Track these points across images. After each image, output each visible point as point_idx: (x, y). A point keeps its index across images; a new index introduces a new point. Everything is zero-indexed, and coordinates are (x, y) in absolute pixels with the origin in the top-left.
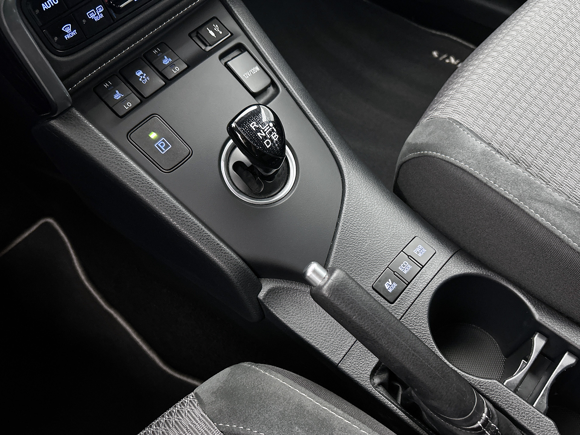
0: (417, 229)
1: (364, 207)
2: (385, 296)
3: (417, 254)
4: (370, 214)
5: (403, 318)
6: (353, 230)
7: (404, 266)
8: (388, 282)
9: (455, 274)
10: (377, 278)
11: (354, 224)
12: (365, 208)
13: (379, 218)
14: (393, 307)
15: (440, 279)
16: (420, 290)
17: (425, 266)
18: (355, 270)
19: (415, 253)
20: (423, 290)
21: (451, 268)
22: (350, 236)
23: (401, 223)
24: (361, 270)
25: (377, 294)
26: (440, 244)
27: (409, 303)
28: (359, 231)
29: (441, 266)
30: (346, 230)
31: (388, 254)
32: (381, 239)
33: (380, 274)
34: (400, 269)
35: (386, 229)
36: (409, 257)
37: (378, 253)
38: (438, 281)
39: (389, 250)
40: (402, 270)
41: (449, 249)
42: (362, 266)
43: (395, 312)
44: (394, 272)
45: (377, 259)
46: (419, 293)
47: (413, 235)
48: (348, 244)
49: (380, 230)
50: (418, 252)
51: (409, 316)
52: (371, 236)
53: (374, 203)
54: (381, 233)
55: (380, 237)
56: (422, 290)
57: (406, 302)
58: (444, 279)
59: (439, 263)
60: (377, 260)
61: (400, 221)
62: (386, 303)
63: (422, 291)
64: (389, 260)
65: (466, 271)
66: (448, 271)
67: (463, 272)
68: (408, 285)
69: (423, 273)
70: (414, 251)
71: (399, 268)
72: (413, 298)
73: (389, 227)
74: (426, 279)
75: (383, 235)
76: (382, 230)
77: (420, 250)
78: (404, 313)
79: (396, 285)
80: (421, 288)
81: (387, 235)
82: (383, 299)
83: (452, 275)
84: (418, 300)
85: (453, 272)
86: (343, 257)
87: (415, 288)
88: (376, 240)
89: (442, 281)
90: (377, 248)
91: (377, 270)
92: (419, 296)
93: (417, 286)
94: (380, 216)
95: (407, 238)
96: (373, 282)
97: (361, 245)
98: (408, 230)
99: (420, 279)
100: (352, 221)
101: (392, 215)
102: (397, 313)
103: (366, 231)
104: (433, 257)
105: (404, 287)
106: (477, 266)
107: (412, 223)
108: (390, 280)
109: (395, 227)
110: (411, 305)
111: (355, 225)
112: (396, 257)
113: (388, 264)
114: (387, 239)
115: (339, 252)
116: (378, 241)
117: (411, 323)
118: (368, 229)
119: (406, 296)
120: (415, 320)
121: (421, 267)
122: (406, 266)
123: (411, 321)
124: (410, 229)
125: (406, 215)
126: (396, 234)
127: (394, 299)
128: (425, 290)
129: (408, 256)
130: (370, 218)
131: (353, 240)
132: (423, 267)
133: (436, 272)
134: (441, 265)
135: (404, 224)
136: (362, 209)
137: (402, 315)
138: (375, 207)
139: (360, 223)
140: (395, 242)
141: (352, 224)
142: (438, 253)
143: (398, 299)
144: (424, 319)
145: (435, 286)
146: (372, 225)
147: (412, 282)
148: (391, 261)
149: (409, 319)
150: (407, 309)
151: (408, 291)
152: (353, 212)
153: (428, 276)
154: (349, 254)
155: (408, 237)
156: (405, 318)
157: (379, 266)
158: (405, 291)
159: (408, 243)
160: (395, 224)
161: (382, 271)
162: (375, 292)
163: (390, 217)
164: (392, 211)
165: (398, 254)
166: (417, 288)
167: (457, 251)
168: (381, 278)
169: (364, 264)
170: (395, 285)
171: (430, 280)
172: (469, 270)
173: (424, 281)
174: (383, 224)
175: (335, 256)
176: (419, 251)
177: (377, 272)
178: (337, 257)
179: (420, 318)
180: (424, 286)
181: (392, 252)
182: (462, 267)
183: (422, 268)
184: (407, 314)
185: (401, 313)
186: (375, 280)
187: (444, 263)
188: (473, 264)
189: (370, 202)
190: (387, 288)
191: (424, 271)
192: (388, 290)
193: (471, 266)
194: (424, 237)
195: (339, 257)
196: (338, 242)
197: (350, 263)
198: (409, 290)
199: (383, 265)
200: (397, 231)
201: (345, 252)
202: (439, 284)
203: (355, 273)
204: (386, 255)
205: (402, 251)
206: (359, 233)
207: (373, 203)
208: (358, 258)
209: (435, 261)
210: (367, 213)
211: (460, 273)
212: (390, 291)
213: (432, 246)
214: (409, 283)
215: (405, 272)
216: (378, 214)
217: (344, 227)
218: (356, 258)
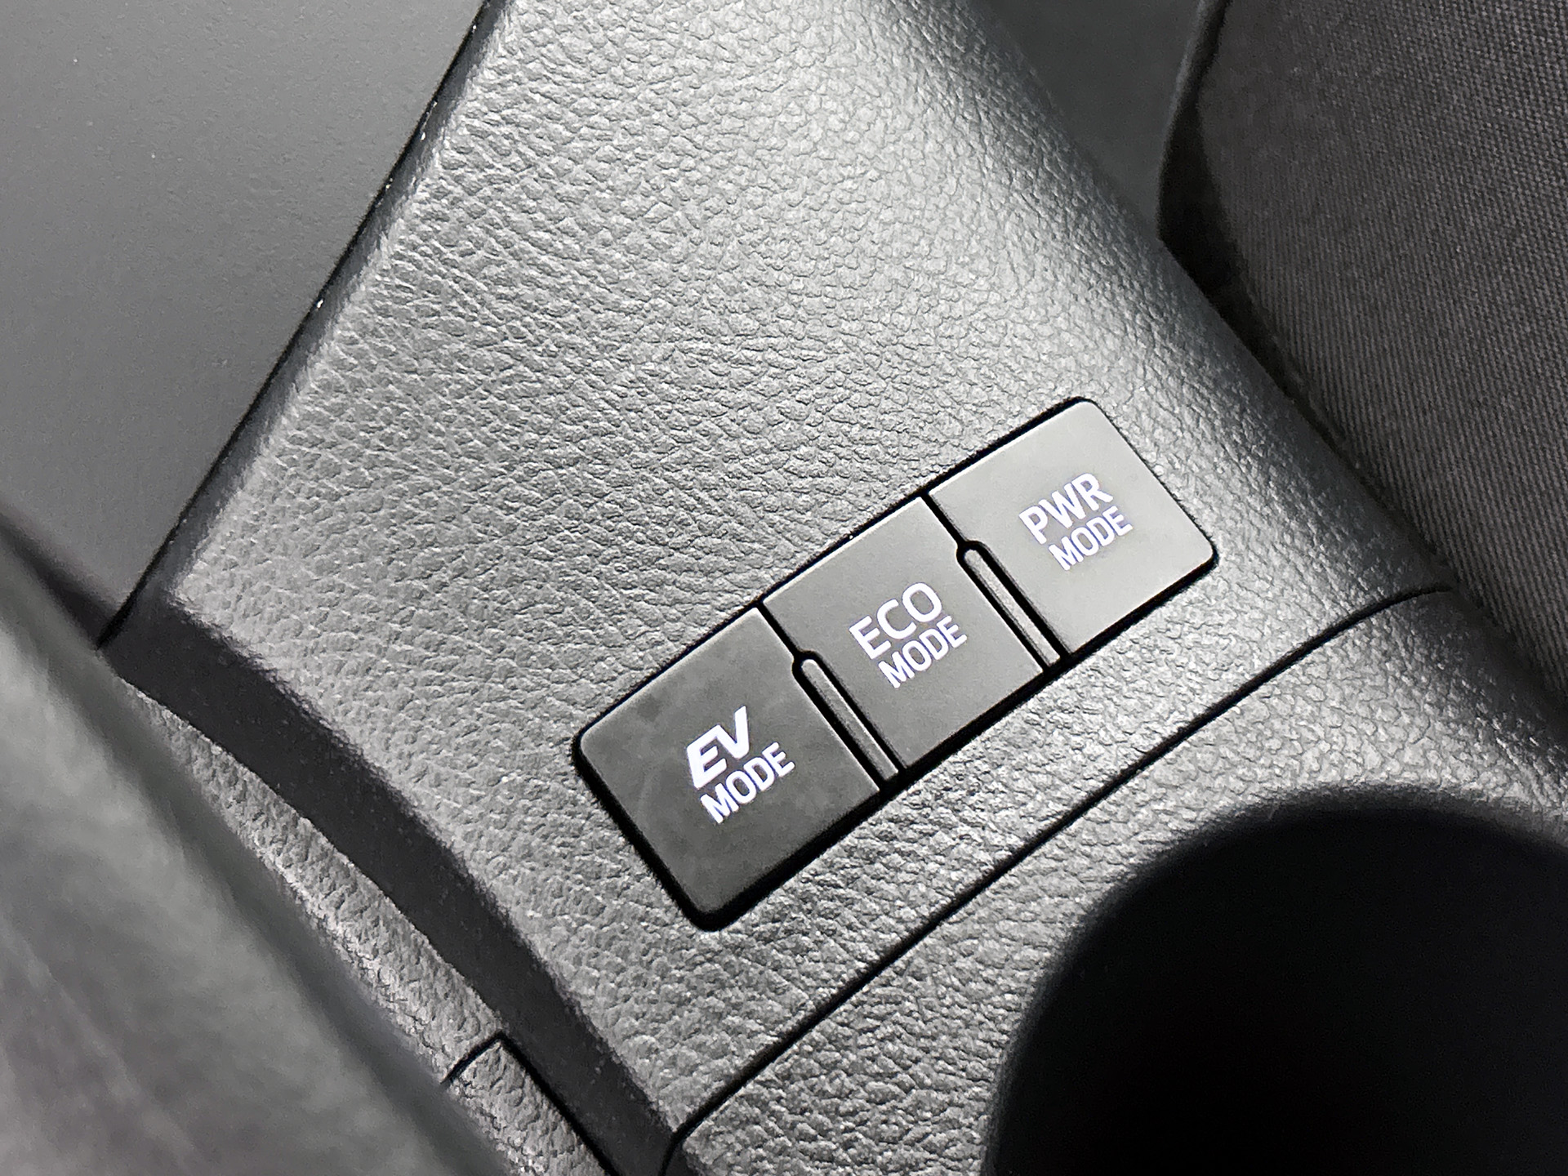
0: (1111, 343)
1: (693, 61)
2: (660, 849)
3: (1042, 539)
4: (727, 123)
5: (768, 1073)
6: (538, 226)
7: (898, 618)
8: (717, 732)
9: (1330, 776)
10: (640, 676)
11: (561, 174)
12: (702, 65)
13: (805, 182)
14: (712, 956)
15: (1189, 795)
16: (984, 856)
17: (1089, 662)
18: (461, 572)
19: (1035, 530)
20: (1018, 856)
21: (1314, 719)
22: (494, 270)
23: (982, 265)
24: (513, 582)
25: (601, 815)
26: (1268, 502)
27: (863, 947)
28: (593, 245)
29: (1229, 690)
30: (475, 215)
31: (799, 492)
32: (771, 356)
33: (676, 649)
34: (864, 641)
35: (840, 283)
36: (972, 556)
37: (708, 467)
38: (1170, 804)
39: (816, 466)
40: (873, 654)
41: (1334, 560)
42: (538, 548)
43: (712, 1000)
44: (800, 656)
45: (682, 514)
46: (973, 877)
47: (1059, 379)
48: (458, 334)
49: (783, 277)
50: (1054, 532)
51: (830, 1067)
52: (685, 311)
53: (796, 46)
54: (787, 309)
55: (761, 342)
56: (1003, 855)
57: (833, 933)
58: (1223, 803)
59: (1222, 657)
60: (682, 523)
61: (975, 247)
62: (658, 912)
63: (1002, 868)
64: (784, 547)
65: (1432, 775)
66: (1275, 744)
67: (1409, 777)
68: (889, 789)
69: (1059, 716)
70: (1025, 516)
71: (855, 630)
72: (908, 913)
73: (866, 268)
74: (1062, 767)
75: (799, 330)
76: (797, 286)
77: (1080, 513)
78: (789, 1026)
79: (782, 772)
80: (997, 839)
81: (828, 332)
82: (639, 867)
83: (1304, 781)
84: (949, 941)
85: (1320, 758)
86: (388, 440)
87: (948, 828)
88: (721, 358)
89: (1205, 815)
90: (708, 424)
91: (658, 612)
92: (963, 899)
93: (967, 813)
94: (812, 163)
95: (996, 393)
96: (589, 705)
97: (577, 371)
98: (1022, 329)
99: (1019, 758)
100: (546, 146)
101: (919, 181)
102: (734, 1020)
103: (657, 265)
104: (1180, 599)
105: (856, 799)
106: (1542, 753)
107: (1079, 288)
108: (741, 717)
109: (920, 281)
110: (875, 969)
111: (565, 188)
112: (856, 533)
113: (768, 578)
114: (818, 371)
115: (358, 385)
116: (736, 371)
117: (825, 1134)
118: (676, 250)
119: (851, 881)
120: (876, 1114)
121: (1053, 657)
122: (922, 627)
123: (835, 1114)
124: (1046, 330)
125: (1051, 212)
126: (910, 339)
127: (731, 892)
128: (1028, 864)
129: (964, 545)
130: (717, 159)
131: (510, 307)
132: (1069, 660)
133: (1170, 730)
134: (1230, 676)
135: (1008, 279)
136: (664, 70)
137: (770, 1039)
138: (795, 84)
139: (621, 179)
140: (886, 405)
141: (544, 177)
142: (1234, 575)
143: (778, 897)
144: (950, 1112)
145: (1124, 848)
146: (717, 222)
147: (939, 775)
148: (802, 558)
149: (823, 1094)
150: (825, 993)
151: (882, 846)
152: (580, 72)
153: (1092, 748)
154: (449, 421)
155: (1014, 388)
156: (787, 1077)
157: (684, 578)
158: (849, 840)
159: (992, 438)
160: (929, 265)
161: (704, 631)
162: (585, 797)
163: (899, 190)
164: (930, 146)
165: (880, 507)
166: (964, 829)
167: (1400, 598)
168: (671, 681)
169: (553, 539)
170: (775, 763)
171: (1096, 784)
172: (1465, 773)
173: (1042, 779)
174: (822, 235)
175: (309, 417)
176: (1067, 522)
177: (653, 624)
178: (325, 423)
179: (919, 1105)
180: (1033, 829)
181: (837, 482)
182: (1406, 729)
183: (1050, 674)
184: (817, 1047)
185: (769, 1024)
186: (617, 687)
187: (1259, 666)
188: (1510, 726)
189: (758, 31)
190: (700, 779)
191: (1070, 700)
192: (706, 800)
193: (1491, 738)
194: (1147, 423)
195: (344, 433)
196: (372, 298)
197: (428, 504)
198: (887, 837)
199: (720, 581)
200: (931, 319)
201: (410, 392)
202: (1162, 835)
203: (457, 597)
204: (771, 500)
205: (923, 492)
206: (584, 264)
207: (781, 42)
208: (519, 471)
209: (1189, 640)
210: (704, 110)
211: (1380, 778)
212: (718, 807)
213: (1194, 504)
214: (909, 776)
215: (896, 673)
216: (804, 145)
217: (458, 180)
218: (496, 467)
